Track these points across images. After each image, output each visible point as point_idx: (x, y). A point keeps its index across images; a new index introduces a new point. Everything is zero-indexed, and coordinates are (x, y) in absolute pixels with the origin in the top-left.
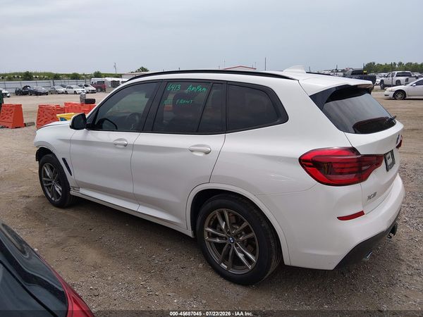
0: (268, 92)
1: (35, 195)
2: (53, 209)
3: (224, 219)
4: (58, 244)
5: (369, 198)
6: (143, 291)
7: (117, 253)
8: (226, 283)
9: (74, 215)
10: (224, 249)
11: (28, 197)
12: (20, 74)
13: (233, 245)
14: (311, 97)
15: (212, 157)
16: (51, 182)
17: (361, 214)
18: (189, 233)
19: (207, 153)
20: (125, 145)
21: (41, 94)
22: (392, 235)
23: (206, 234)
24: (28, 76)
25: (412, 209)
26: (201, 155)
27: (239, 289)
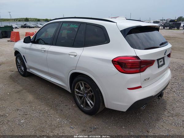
0: (102, 28)
1: (15, 71)
2: (21, 77)
3: (82, 86)
4: (18, 92)
5: (145, 80)
6: (46, 114)
7: (41, 97)
8: (82, 113)
9: (28, 80)
10: (82, 99)
11: (13, 71)
12: (24, 19)
13: (86, 97)
14: (121, 31)
15: (77, 58)
16: (20, 65)
17: (140, 87)
18: (69, 91)
19: (75, 56)
20: (45, 51)
21: (31, 27)
22: (160, 97)
23: (75, 92)
24: (27, 20)
25: (179, 86)
26: (73, 57)
27: (87, 116)
